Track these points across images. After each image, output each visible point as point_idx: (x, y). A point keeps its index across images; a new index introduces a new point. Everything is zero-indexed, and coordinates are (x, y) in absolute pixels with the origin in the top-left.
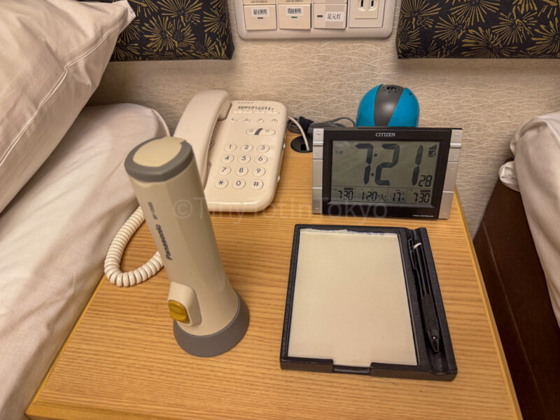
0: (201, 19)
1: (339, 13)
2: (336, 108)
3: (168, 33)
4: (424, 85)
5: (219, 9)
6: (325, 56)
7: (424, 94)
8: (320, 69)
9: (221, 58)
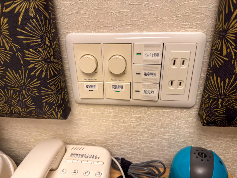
0: (40, 92)
1: (153, 90)
2: (149, 151)
3: (13, 101)
4: (218, 140)
5: (55, 85)
6: (141, 117)
7: (218, 145)
8: (137, 125)
9: (58, 119)
